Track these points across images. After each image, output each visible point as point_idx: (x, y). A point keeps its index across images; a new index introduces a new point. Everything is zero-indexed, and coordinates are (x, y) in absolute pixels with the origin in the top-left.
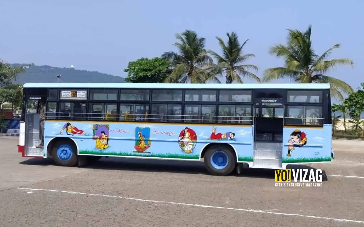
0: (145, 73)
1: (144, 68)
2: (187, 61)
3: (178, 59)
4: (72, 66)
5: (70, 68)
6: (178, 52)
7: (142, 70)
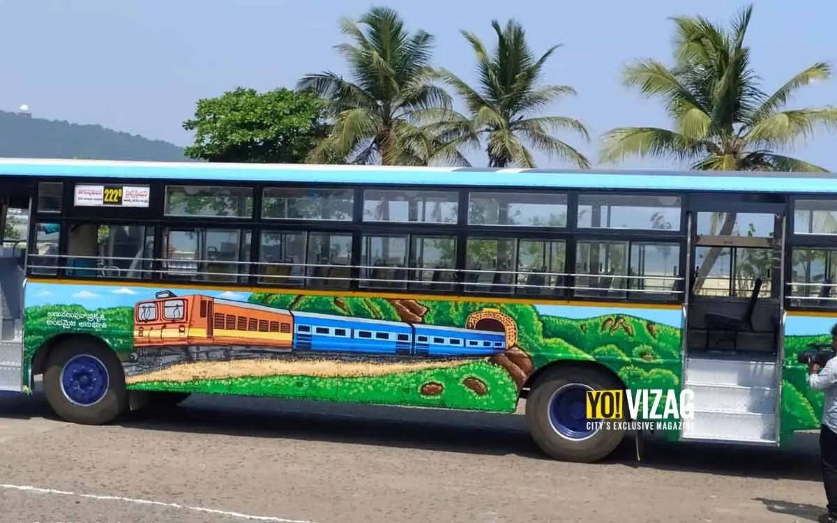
0: (247, 136)
1: (243, 119)
2: (373, 100)
3: (345, 94)
4: (24, 108)
5: (16, 112)
6: (347, 73)
7: (237, 125)
